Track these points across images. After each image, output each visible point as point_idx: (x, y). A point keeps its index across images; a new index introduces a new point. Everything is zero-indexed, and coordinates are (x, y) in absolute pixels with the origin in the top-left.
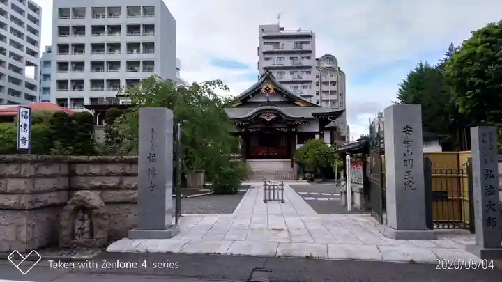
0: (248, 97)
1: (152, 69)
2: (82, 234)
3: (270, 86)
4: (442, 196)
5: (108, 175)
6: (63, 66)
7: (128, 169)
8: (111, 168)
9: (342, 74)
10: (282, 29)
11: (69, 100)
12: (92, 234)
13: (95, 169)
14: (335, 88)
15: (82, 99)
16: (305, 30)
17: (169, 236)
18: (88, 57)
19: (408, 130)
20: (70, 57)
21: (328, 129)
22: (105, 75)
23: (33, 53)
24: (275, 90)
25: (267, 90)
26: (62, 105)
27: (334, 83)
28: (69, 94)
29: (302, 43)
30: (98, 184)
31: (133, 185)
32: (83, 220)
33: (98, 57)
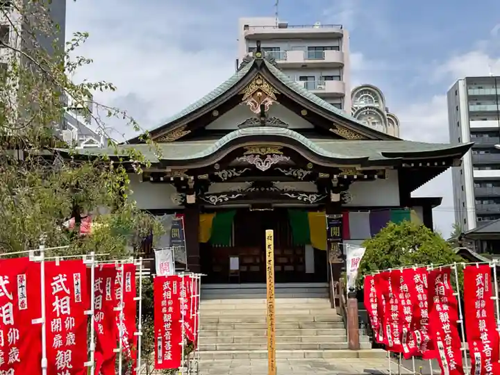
0: (209, 118)
3: (265, 87)
24: (279, 99)
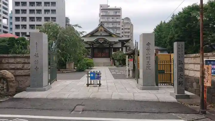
0: (94, 33)
1: (55, 20)
2: (3, 90)
4: (162, 72)
5: (17, 63)
6: (17, 19)
7: (26, 61)
8: (19, 60)
9: (132, 25)
10: (109, 6)
11: (20, 33)
12: (8, 90)
13: (12, 60)
14: (129, 31)
15: (26, 33)
16: (118, 7)
17: (45, 90)
18: (28, 15)
19: (148, 44)
20: (20, 15)
21: (125, 46)
22: (35, 23)
23: (6, 14)
24: (104, 30)
25: (101, 30)
26: (18, 35)
27: (129, 29)
28: (20, 30)
29: (116, 12)
30: (13, 67)
31: (29, 68)
32: (3, 83)
33: (32, 15)
